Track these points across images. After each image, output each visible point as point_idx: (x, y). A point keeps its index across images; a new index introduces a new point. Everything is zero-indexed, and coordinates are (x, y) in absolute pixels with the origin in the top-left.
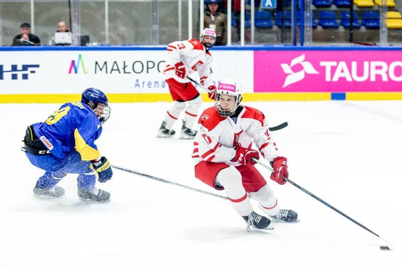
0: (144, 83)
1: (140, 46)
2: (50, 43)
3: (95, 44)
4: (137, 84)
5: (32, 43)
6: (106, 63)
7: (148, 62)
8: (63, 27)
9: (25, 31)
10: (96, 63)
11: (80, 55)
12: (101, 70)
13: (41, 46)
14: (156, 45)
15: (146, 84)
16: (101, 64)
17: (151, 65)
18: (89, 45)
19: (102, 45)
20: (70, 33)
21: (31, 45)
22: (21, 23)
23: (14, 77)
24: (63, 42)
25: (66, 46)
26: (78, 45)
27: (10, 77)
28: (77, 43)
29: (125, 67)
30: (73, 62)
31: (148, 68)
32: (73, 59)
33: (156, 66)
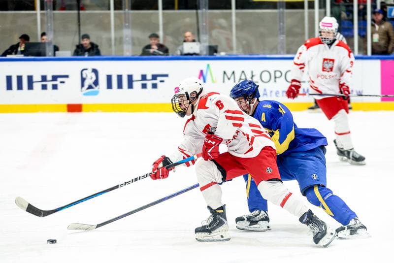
0: (271, 92)
1: (268, 56)
2: (179, 53)
3: (223, 54)
4: (265, 93)
5: (161, 53)
6: (233, 73)
7: (275, 71)
8: (189, 36)
9: (153, 41)
10: (225, 73)
11: (208, 65)
12: (229, 79)
13: (170, 56)
14: (284, 54)
15: (273, 93)
16: (229, 73)
17: (278, 74)
18: (217, 55)
19: (229, 55)
20: (198, 43)
21: (160, 55)
22: (149, 34)
23: (144, 86)
24: (191, 51)
25: (194, 56)
26: (206, 55)
27: (140, 86)
28: (205, 53)
29: (253, 76)
30: (202, 72)
31: (275, 77)
32: (201, 69)
33: (283, 75)
